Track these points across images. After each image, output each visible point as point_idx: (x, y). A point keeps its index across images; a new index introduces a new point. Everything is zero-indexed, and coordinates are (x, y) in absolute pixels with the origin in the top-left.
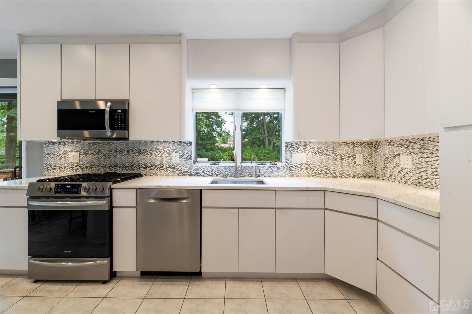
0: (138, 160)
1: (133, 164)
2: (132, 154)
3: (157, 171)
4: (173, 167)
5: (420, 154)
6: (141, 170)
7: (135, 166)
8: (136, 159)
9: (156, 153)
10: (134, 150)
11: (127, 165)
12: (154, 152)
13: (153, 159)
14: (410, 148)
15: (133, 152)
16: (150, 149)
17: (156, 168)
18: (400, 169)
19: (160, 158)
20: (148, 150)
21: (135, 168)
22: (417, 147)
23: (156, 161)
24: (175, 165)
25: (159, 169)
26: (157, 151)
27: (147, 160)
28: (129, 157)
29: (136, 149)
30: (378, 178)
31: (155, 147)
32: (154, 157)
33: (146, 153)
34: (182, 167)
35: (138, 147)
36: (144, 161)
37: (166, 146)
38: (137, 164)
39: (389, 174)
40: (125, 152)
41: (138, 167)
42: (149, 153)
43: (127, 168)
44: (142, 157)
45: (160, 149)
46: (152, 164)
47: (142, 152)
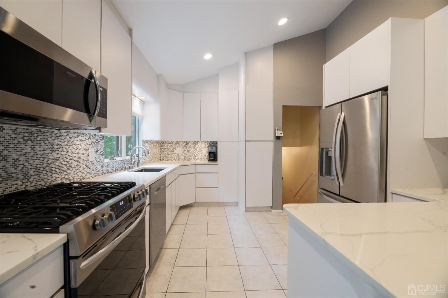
0: (49, 162)
1: (42, 169)
2: (40, 151)
3: (74, 176)
4: (89, 166)
5: (185, 148)
6: (54, 178)
7: (44, 172)
8: (46, 160)
9: (73, 150)
10: (43, 144)
11: (32, 172)
12: (70, 149)
13: (69, 158)
14: (181, 145)
15: (42, 149)
16: (66, 143)
17: (73, 172)
18: (176, 154)
19: (77, 156)
20: (63, 145)
21: (46, 177)
22: (184, 145)
23: (73, 161)
24: (91, 164)
25: (75, 173)
26: (74, 146)
27: (62, 160)
28: (34, 158)
29: (47, 142)
30: (162, 160)
31: (72, 140)
32: (71, 155)
33: (60, 150)
34: (97, 166)
35: (50, 139)
36: (58, 163)
37: (84, 139)
38: (47, 169)
39: (169, 157)
40: (28, 147)
41: (50, 174)
42: (65, 150)
43: (31, 179)
44: (56, 157)
45: (77, 143)
46: (68, 165)
47: (56, 147)
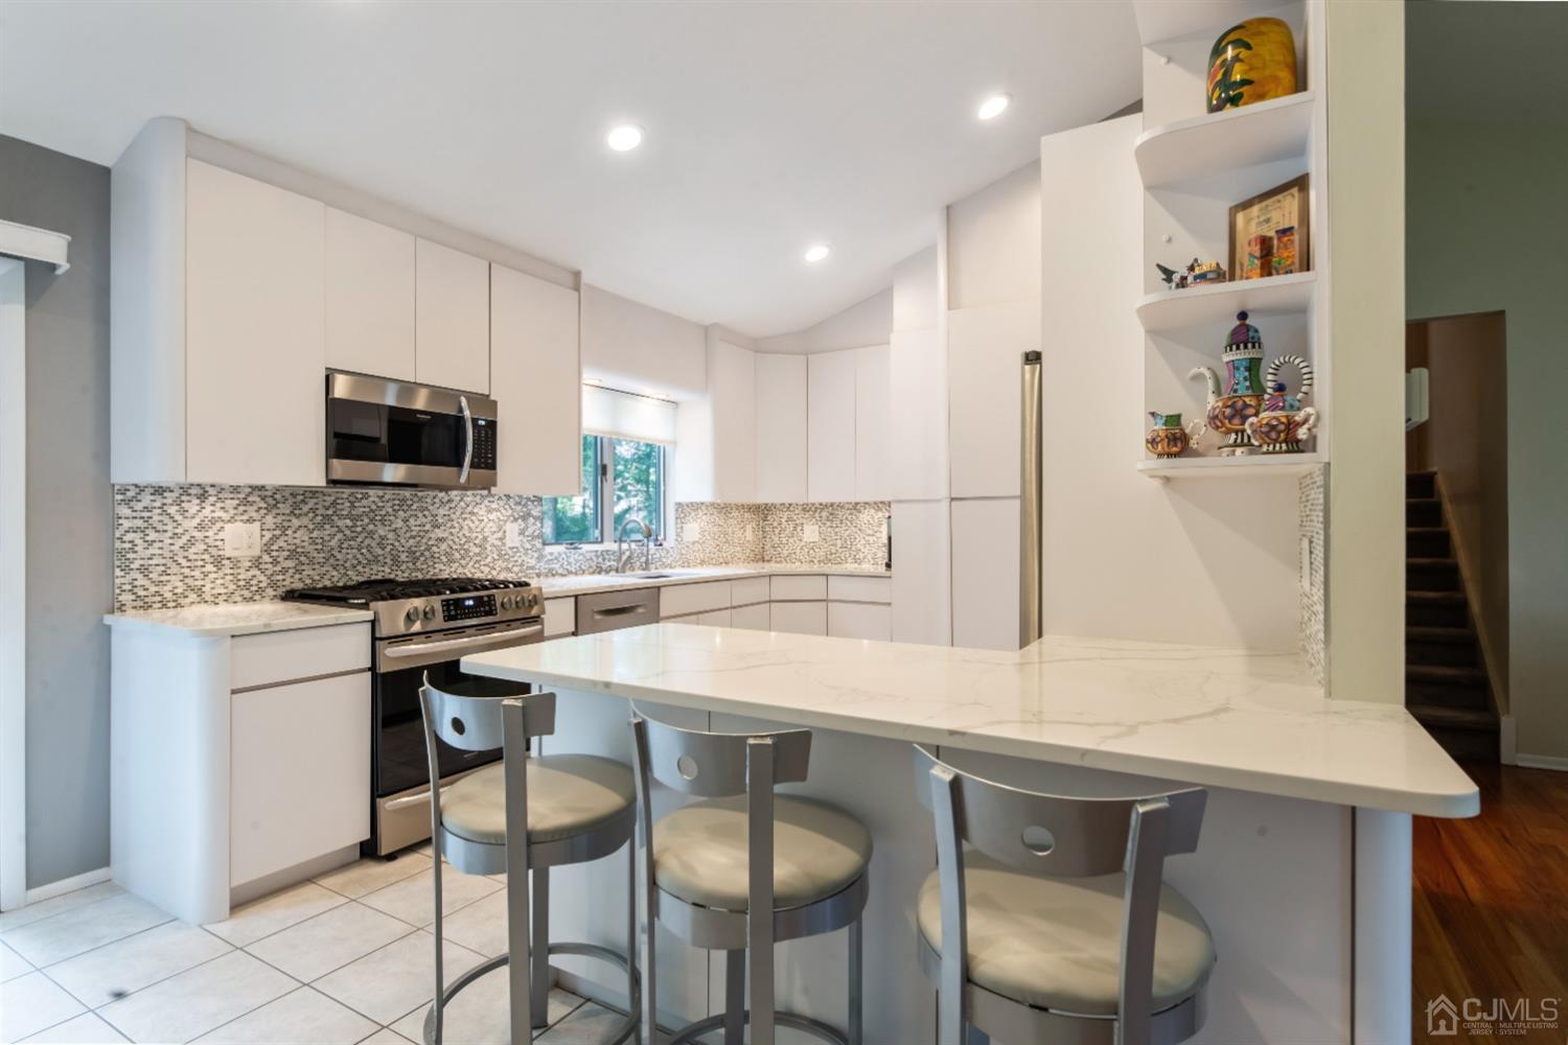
0: (430, 543)
1: (418, 554)
2: (416, 526)
3: (473, 571)
4: (507, 557)
5: (828, 524)
6: (437, 571)
7: (422, 559)
8: (424, 541)
9: (472, 525)
10: (420, 515)
11: (403, 557)
12: (467, 522)
13: (464, 540)
14: (817, 515)
15: (418, 523)
16: (458, 513)
17: (472, 563)
18: (803, 543)
19: (481, 537)
20: (453, 516)
21: (425, 566)
22: (824, 514)
23: (471, 544)
24: (510, 552)
25: (477, 566)
26: (474, 518)
27: (451, 543)
28: (408, 535)
29: (426, 513)
30: (768, 561)
31: (469, 509)
32: (467, 535)
33: (449, 525)
34: (523, 557)
35: (431, 508)
36: (444, 546)
37: (494, 506)
38: (427, 553)
39: (786, 553)
40: (399, 521)
41: (431, 563)
42: (456, 525)
43: (403, 567)
44: (441, 536)
45: (481, 513)
46: (462, 552)
47: (440, 521)
